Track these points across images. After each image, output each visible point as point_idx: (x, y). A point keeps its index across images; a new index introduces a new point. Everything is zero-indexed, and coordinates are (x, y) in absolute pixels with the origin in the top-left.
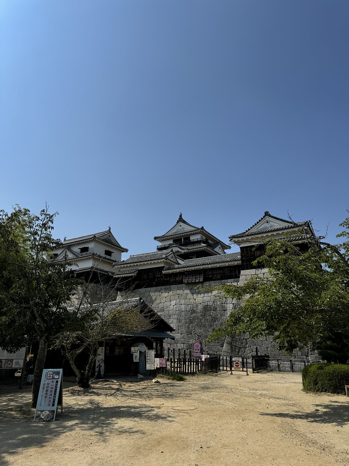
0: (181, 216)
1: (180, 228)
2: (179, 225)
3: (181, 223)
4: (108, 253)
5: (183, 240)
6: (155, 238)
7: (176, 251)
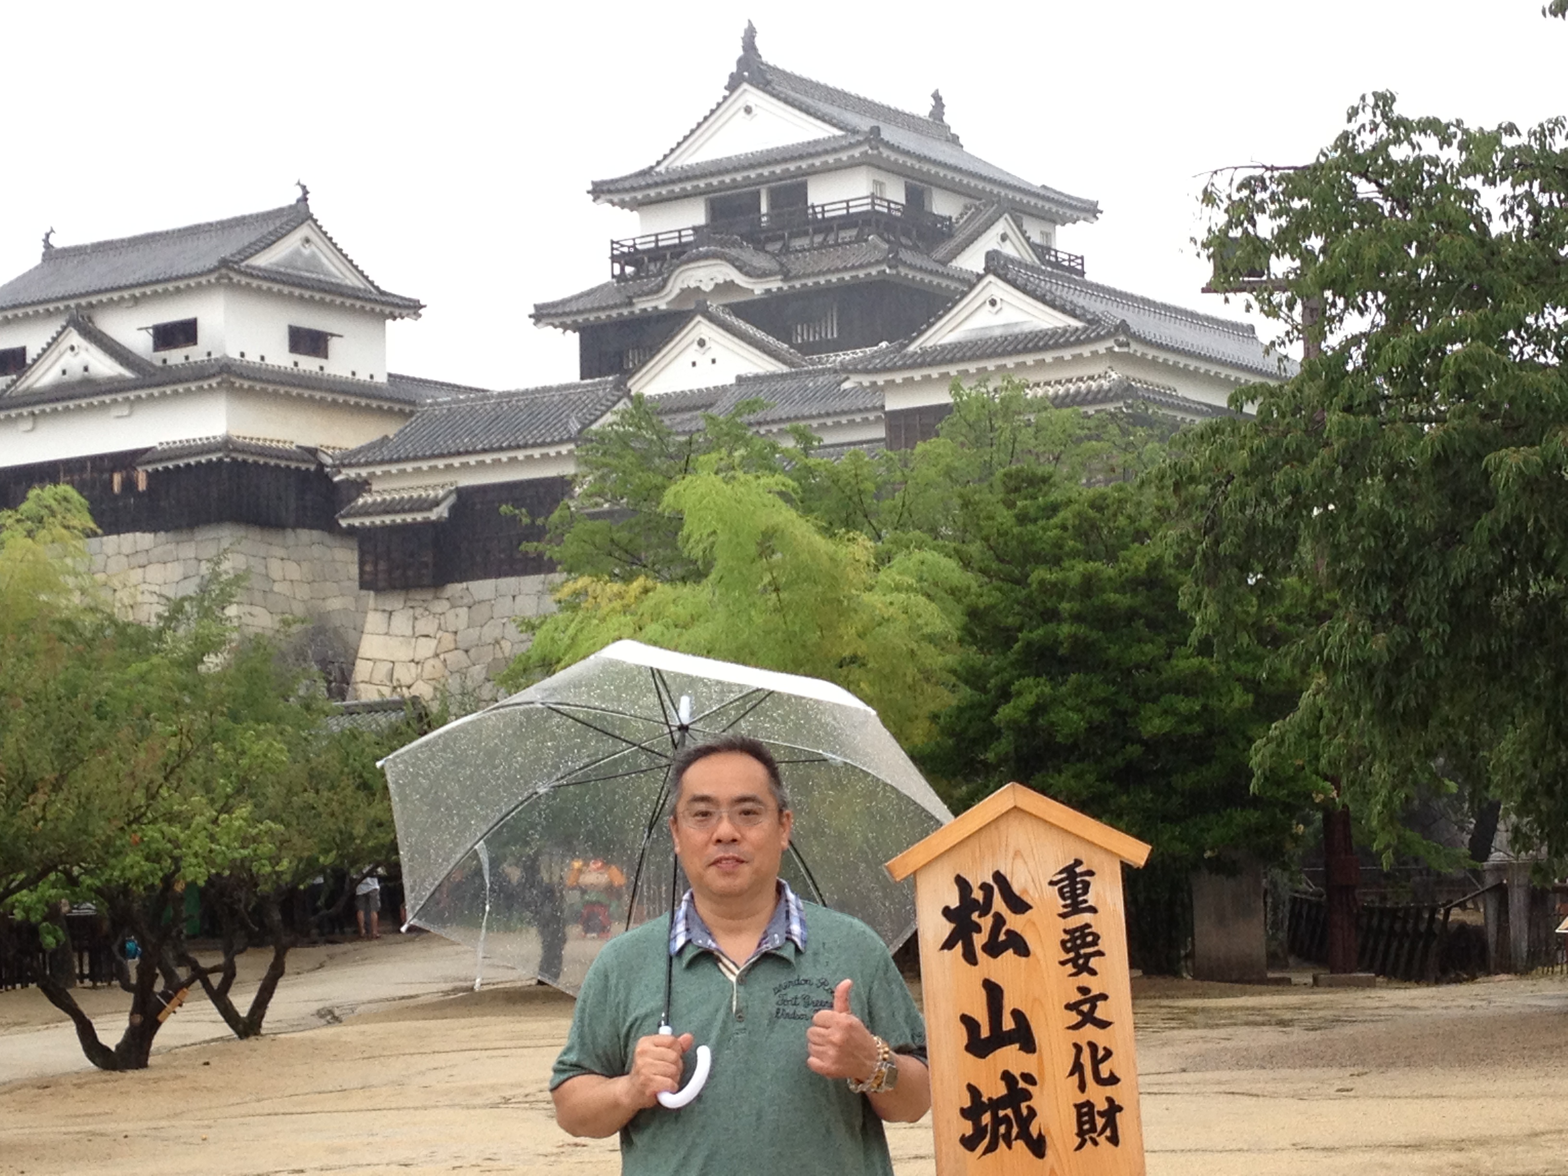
0: (750, 42)
1: (748, 122)
2: (741, 103)
3: (751, 95)
4: (309, 342)
5: (764, 209)
6: (600, 190)
7: (717, 285)
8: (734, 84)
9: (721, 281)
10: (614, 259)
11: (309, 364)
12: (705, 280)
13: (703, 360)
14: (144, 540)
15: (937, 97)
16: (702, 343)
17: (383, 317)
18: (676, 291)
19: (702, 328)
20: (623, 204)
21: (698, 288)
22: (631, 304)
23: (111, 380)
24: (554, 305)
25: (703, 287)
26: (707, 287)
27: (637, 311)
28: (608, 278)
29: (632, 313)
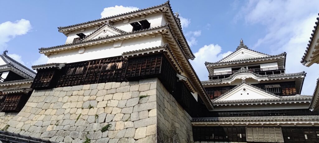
1: (242, 55)
2: (241, 51)
3: (244, 50)
7: (246, 79)
8: (239, 48)
9: (248, 77)
12: (243, 77)
13: (245, 93)
16: (244, 90)
18: (235, 79)
21: (241, 79)
25: (242, 79)
26: (244, 78)
27: (222, 83)
29: (220, 84)
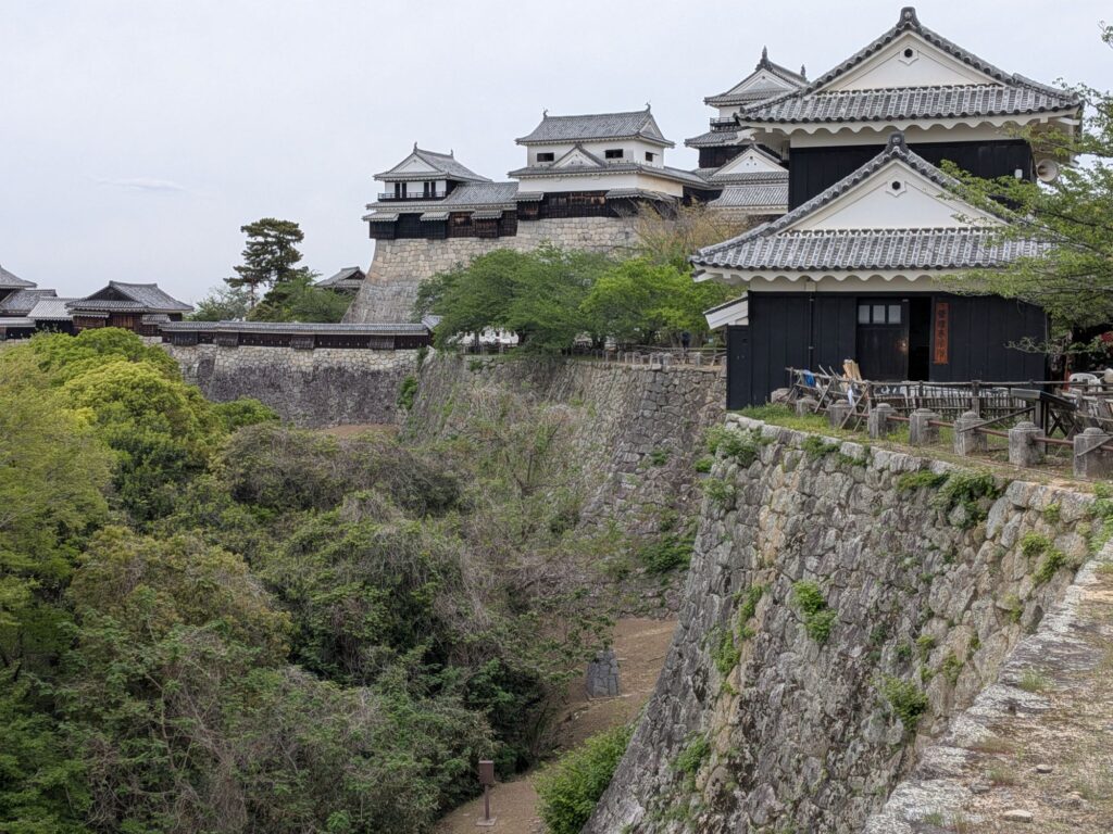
0: (765, 55)
1: (764, 81)
3: (764, 72)
4: (649, 156)
6: (707, 101)
8: (759, 68)
10: (712, 125)
11: (649, 163)
13: (752, 164)
14: (605, 219)
15: (803, 68)
16: (751, 158)
17: (663, 147)
19: (750, 152)
20: (716, 106)
21: (748, 138)
22: (723, 141)
23: (592, 168)
24: (692, 140)
25: (750, 139)
27: (725, 145)
28: (708, 131)
29: (723, 145)
